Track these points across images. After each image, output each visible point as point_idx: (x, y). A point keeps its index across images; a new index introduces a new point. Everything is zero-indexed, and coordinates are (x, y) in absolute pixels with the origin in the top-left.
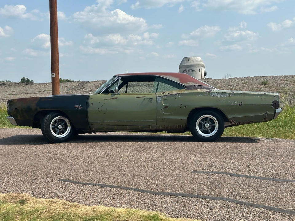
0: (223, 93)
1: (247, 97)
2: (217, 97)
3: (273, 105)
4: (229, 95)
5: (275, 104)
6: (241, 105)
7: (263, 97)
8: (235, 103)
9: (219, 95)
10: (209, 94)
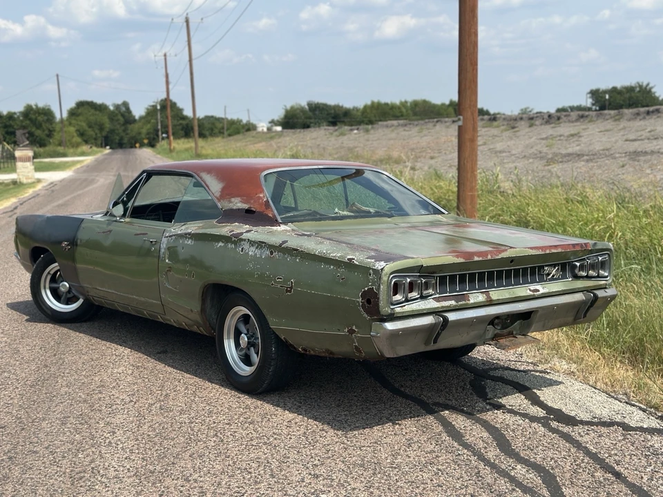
0: (260, 245)
2: (248, 253)
3: (363, 306)
4: (271, 253)
5: (369, 302)
6: (290, 292)
7: (342, 272)
8: (278, 283)
9: (252, 248)
10: (235, 243)
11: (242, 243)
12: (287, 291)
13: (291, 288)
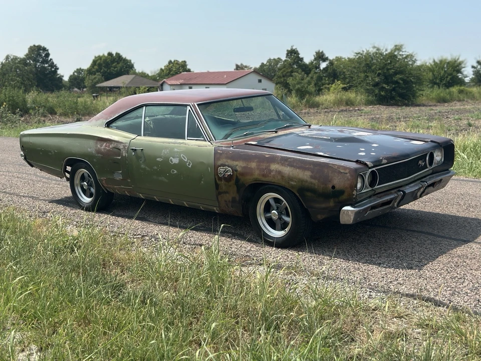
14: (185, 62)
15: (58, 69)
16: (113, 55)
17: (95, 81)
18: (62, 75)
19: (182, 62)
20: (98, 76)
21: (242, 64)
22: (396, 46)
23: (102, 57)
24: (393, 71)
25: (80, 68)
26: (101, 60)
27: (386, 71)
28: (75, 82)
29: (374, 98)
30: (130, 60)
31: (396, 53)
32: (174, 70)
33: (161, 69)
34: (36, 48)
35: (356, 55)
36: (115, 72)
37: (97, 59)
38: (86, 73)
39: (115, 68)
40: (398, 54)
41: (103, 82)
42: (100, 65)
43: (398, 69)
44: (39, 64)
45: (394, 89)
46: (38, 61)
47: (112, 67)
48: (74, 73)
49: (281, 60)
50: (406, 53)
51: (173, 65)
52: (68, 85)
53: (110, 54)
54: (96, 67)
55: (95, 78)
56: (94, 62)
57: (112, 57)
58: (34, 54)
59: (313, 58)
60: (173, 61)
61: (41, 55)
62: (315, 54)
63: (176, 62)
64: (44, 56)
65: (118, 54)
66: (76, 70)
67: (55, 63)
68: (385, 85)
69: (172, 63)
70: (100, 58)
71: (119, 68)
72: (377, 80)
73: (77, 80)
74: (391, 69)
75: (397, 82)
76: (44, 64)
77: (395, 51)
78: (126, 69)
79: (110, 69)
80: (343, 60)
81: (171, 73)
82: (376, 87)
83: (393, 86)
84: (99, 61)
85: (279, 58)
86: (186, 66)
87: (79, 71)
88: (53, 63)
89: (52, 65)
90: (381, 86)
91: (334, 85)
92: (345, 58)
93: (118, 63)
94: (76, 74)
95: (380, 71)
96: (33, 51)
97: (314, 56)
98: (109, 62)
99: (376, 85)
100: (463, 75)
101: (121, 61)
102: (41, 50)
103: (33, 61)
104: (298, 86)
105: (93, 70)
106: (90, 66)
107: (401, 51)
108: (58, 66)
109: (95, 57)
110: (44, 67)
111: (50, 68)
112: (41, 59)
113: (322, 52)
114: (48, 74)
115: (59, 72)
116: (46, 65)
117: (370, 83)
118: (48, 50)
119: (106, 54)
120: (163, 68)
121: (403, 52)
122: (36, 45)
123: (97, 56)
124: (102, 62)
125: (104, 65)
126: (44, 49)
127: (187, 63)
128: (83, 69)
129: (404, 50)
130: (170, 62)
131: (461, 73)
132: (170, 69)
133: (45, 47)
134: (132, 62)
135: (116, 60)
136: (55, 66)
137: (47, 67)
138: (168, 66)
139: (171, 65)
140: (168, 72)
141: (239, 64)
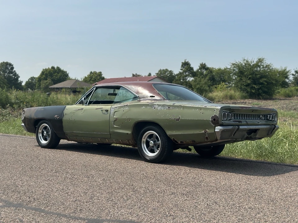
0: (164, 106)
1: (186, 110)
2: (158, 109)
3: (212, 121)
4: (169, 108)
5: (214, 120)
6: (179, 120)
7: (202, 111)
8: (173, 118)
9: (159, 107)
10: (151, 106)
11: (154, 106)
12: (177, 120)
13: (179, 119)
14: (101, 72)
15: (19, 77)
16: (55, 68)
17: (47, 84)
18: (22, 81)
19: (99, 72)
20: (49, 81)
21: (136, 74)
22: (259, 59)
23: (48, 69)
24: (259, 76)
25: (33, 77)
26: (47, 71)
27: (254, 76)
28: (30, 86)
29: (247, 94)
30: (66, 72)
31: (259, 64)
32: (94, 77)
33: (86, 77)
34: (5, 63)
35: (231, 65)
36: (56, 79)
37: (44, 71)
38: (37, 79)
39: (56, 76)
40: (261, 64)
41: (52, 85)
42: (46, 75)
43: (263, 75)
44: (6, 74)
45: (260, 88)
46: (6, 72)
47: (54, 76)
48: (29, 80)
49: (168, 70)
50: (266, 64)
51: (93, 75)
52: (25, 88)
53: (53, 68)
54: (44, 76)
55: (47, 82)
56: (43, 73)
57: (54, 69)
58: (3, 67)
59: (198, 68)
60: (93, 72)
61: (8, 69)
62: (200, 65)
63: (95, 73)
64: (10, 69)
65: (58, 68)
66: (30, 78)
67: (17, 73)
68: (254, 86)
69: (92, 73)
70: (46, 70)
71: (59, 77)
72: (249, 82)
73: (31, 84)
74: (257, 75)
75: (262, 84)
76: (10, 74)
77: (259, 63)
78: (63, 77)
79: (53, 77)
80: (214, 69)
81: (92, 79)
82: (248, 87)
83: (260, 86)
84: (46, 72)
85: (166, 69)
86: (101, 75)
87: (32, 78)
88: (16, 73)
89: (15, 75)
90: (251, 86)
91: (220, 85)
92: (215, 68)
93: (58, 73)
94: (30, 80)
95: (250, 76)
96: (3, 66)
97: (199, 66)
98: (53, 73)
99: (248, 85)
100: (289, 80)
101: (60, 72)
102: (8, 65)
103: (3, 72)
104: (198, 86)
105: (42, 78)
106: (40, 76)
107: (263, 63)
108: (19, 75)
109: (43, 70)
110: (10, 76)
111: (14, 76)
112: (8, 71)
113: (205, 64)
114: (12, 80)
115: (19, 79)
116: (11, 75)
117: (244, 84)
118: (13, 65)
119: (50, 68)
120: (87, 76)
121: (264, 63)
122: (5, 62)
123: (44, 69)
124: (47, 73)
125: (49, 74)
126: (10, 65)
127: (102, 73)
128: (35, 78)
129: (264, 62)
130: (91, 73)
131: (288, 78)
132: (91, 77)
133: (11, 63)
134: (68, 73)
135: (57, 71)
136: (17, 75)
137: (12, 76)
138: (90, 75)
139: (92, 74)
140: (90, 78)
141: (135, 74)
